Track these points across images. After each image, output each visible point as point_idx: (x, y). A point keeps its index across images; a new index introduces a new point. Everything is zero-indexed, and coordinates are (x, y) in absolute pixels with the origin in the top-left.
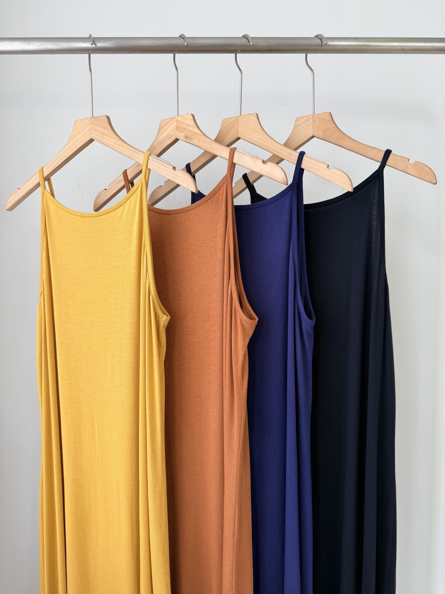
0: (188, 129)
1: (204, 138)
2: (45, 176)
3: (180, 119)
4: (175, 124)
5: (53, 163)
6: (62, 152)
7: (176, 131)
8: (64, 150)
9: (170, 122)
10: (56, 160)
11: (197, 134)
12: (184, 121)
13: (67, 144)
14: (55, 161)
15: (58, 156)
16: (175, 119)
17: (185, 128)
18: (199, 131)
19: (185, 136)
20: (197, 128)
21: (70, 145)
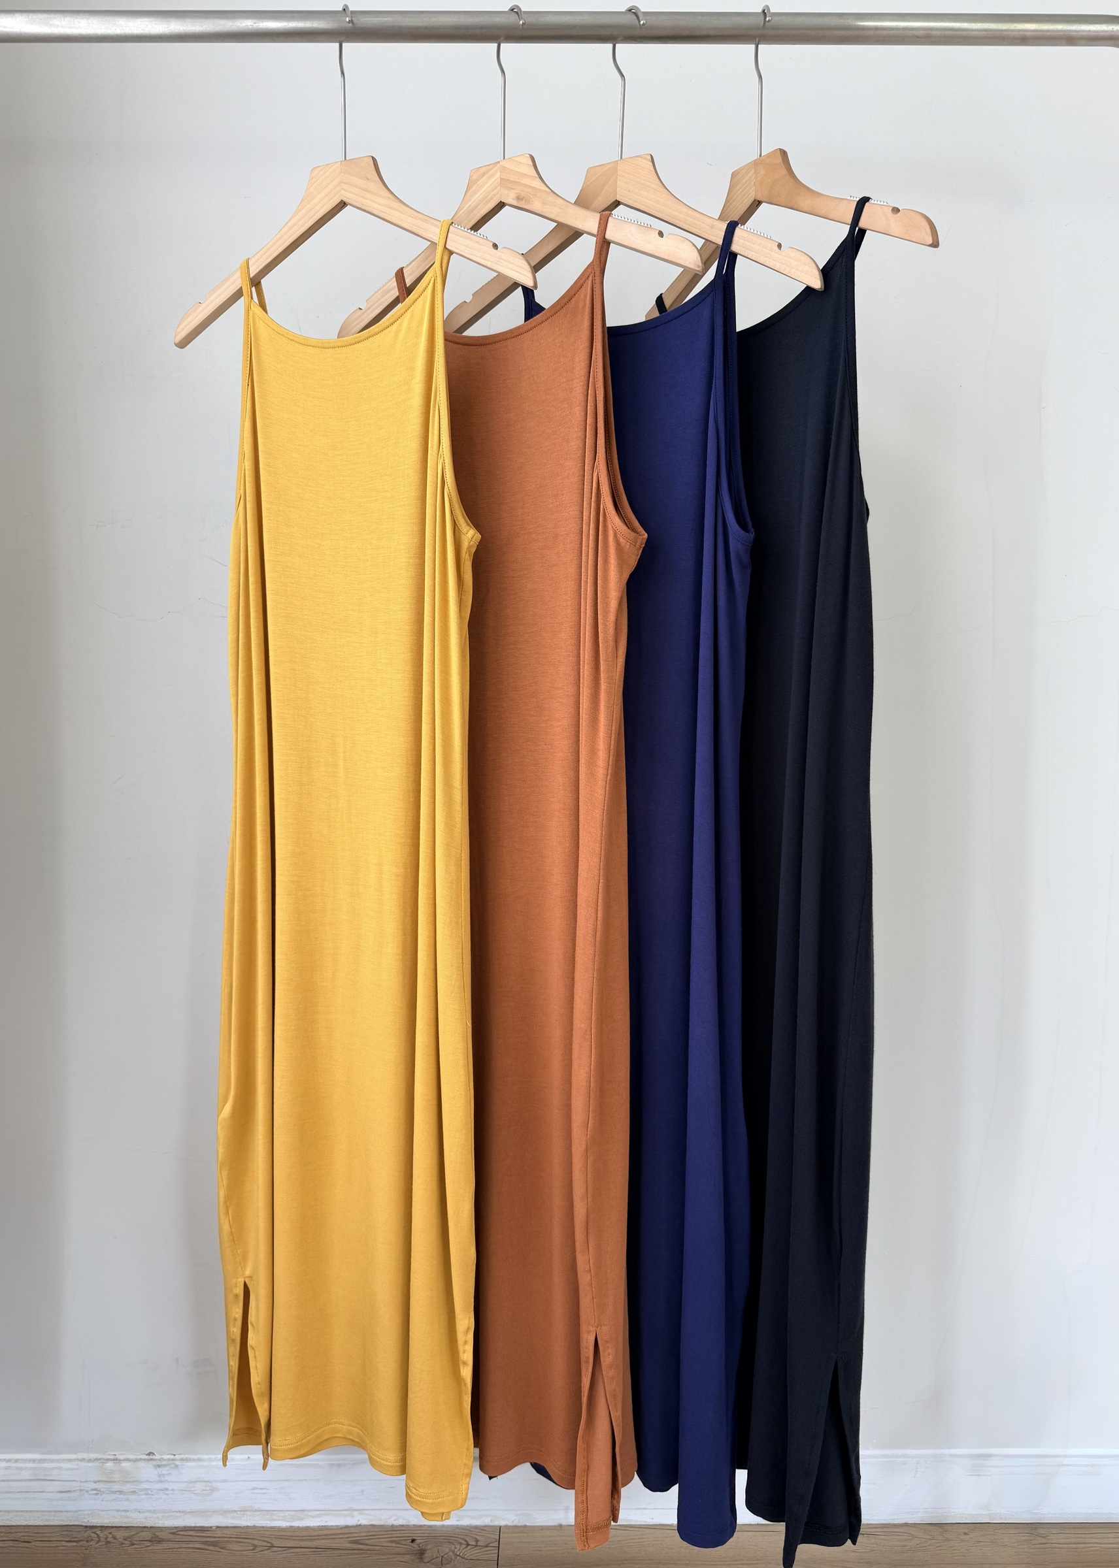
0: (522, 182)
1: (552, 198)
2: (251, 276)
3: (507, 166)
4: (498, 174)
5: (268, 249)
6: (286, 229)
7: (499, 188)
8: (289, 224)
9: (489, 171)
10: (274, 244)
11: (541, 190)
12: (516, 169)
13: (296, 213)
14: (272, 246)
15: (278, 236)
16: (498, 165)
17: (516, 182)
18: (544, 185)
19: (516, 196)
20: (539, 180)
21: (300, 214)
